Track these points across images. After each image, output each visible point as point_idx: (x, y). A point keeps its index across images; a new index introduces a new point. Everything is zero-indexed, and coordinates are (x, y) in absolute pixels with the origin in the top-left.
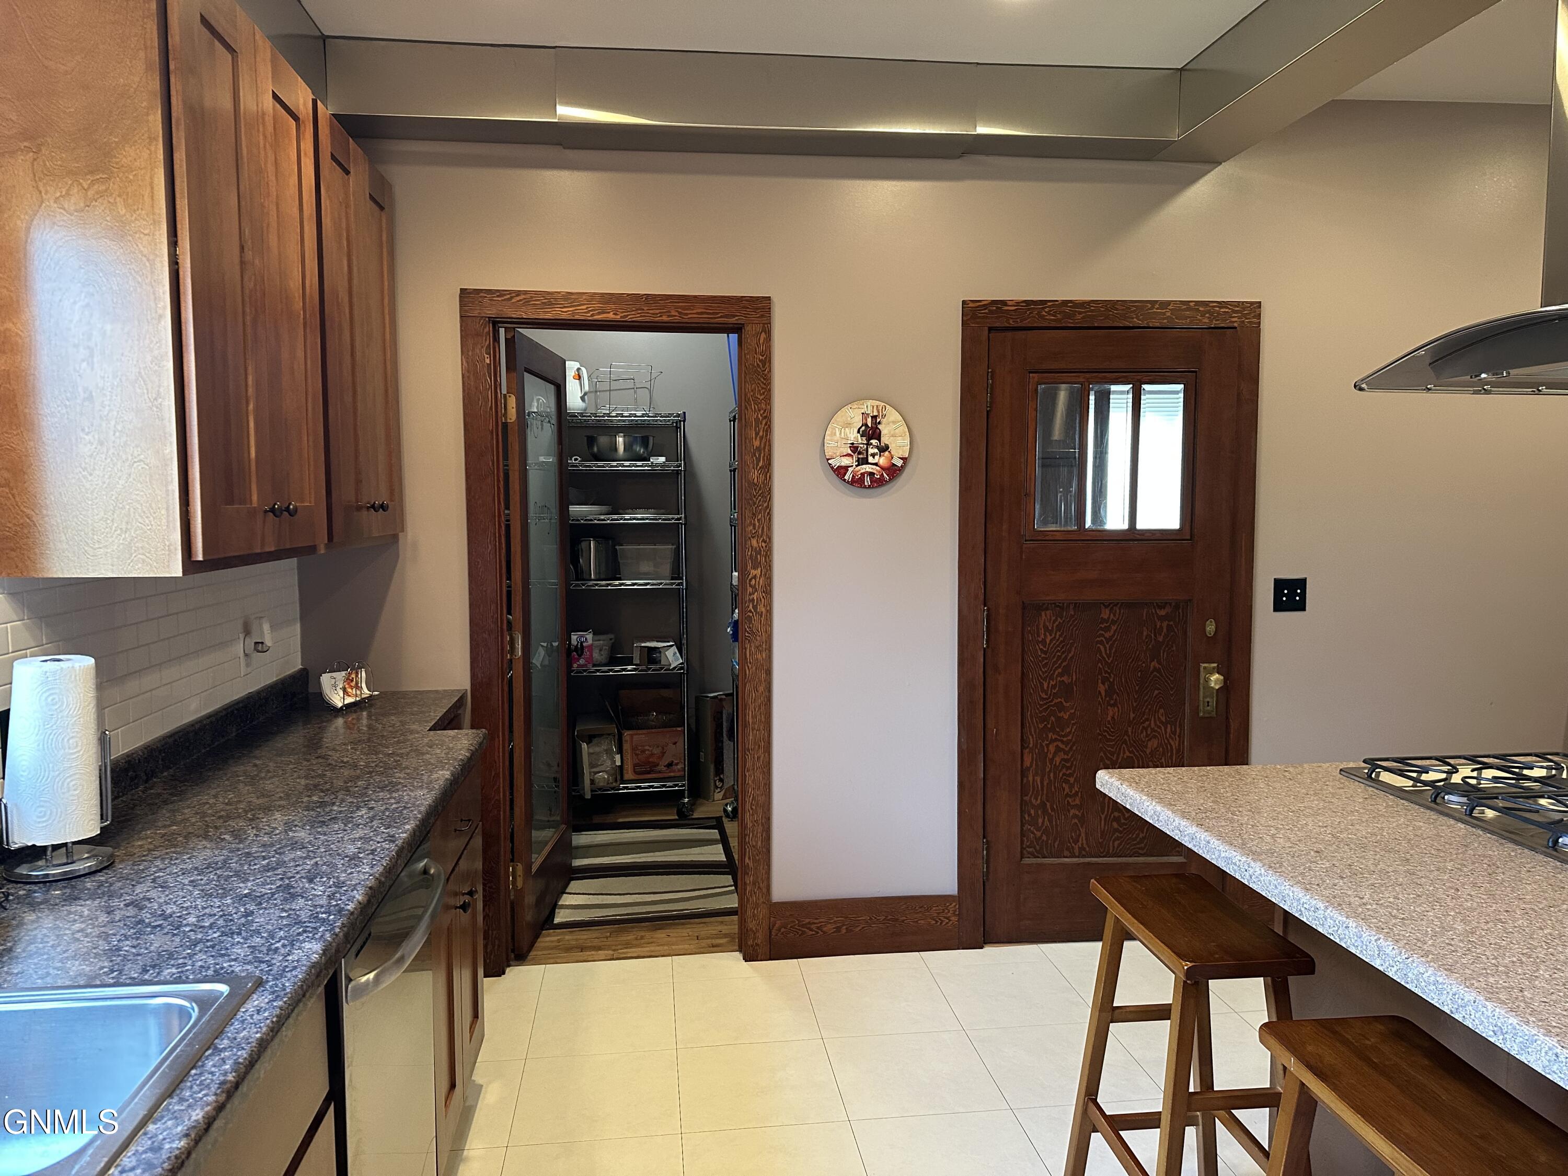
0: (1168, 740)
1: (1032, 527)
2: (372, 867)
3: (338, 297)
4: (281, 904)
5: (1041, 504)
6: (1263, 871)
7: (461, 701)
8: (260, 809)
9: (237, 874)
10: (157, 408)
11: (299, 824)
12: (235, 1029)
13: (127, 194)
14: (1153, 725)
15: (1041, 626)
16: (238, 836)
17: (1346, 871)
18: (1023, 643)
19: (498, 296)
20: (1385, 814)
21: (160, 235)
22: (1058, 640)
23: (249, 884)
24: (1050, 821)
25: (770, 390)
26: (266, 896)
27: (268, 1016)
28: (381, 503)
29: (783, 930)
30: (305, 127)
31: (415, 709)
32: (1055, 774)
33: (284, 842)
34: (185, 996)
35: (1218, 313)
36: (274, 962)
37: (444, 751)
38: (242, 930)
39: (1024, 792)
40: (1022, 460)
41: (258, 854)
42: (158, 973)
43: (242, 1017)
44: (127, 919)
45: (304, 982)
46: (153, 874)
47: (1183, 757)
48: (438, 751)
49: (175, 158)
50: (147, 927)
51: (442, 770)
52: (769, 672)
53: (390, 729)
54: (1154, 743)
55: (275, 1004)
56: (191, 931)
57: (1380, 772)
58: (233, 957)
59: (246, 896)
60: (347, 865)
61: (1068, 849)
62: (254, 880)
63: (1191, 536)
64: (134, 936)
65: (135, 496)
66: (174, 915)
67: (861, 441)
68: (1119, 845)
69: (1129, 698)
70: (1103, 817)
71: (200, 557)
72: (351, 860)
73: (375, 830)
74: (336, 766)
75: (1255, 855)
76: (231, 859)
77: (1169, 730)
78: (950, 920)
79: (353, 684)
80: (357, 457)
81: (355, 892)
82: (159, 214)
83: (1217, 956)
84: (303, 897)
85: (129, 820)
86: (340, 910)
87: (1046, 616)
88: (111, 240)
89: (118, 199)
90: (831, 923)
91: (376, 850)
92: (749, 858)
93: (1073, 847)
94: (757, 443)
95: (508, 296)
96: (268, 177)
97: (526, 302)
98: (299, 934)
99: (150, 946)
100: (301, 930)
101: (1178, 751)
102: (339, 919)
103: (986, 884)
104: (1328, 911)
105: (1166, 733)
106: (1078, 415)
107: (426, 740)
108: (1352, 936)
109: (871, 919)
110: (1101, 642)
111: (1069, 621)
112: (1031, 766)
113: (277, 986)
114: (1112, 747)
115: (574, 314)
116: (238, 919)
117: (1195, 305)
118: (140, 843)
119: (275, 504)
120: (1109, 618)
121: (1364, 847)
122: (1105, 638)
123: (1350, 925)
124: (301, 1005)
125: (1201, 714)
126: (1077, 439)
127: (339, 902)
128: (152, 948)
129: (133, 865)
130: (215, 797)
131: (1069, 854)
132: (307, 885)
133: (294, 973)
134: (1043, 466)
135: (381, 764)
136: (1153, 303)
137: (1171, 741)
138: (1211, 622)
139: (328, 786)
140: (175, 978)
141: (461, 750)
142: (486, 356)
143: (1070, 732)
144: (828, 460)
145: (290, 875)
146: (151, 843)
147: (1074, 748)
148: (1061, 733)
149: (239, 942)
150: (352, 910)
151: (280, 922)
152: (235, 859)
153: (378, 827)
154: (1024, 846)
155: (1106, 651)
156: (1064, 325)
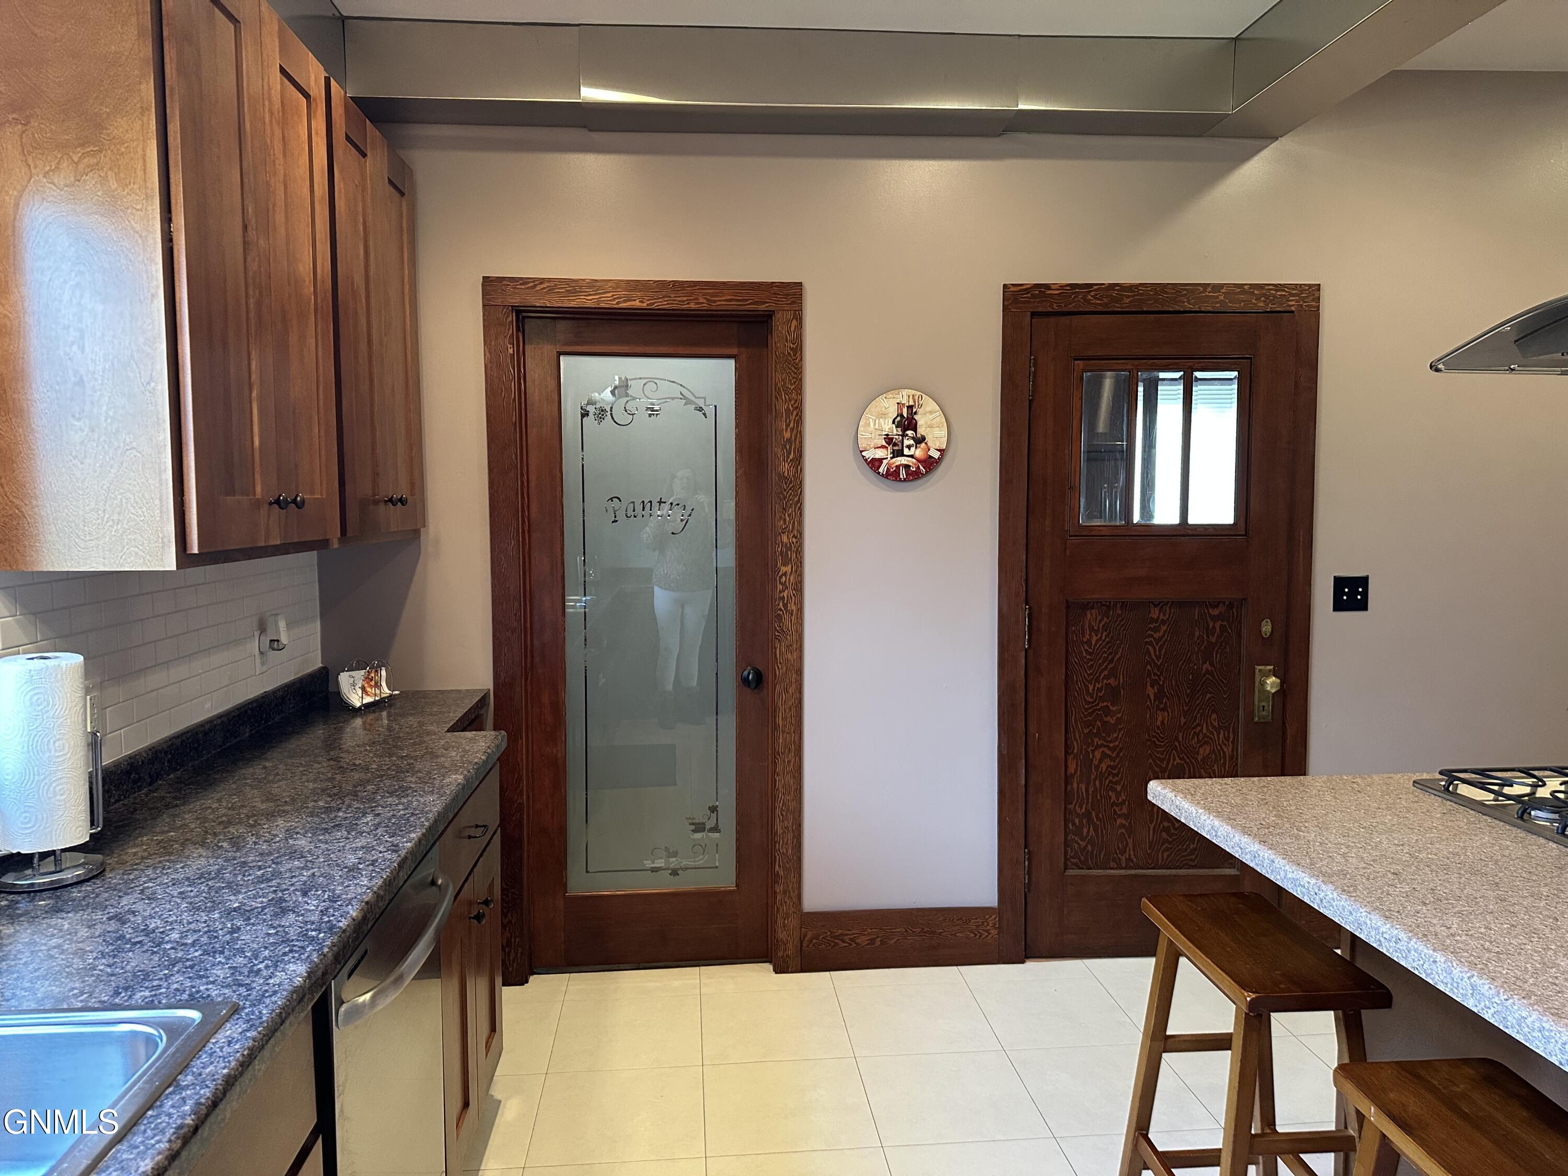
0: (1221, 747)
1: (1077, 522)
2: (371, 880)
3: (353, 283)
4: (271, 920)
5: (1086, 498)
6: (1335, 895)
7: (483, 701)
8: (262, 815)
9: (229, 885)
10: (150, 393)
11: (301, 832)
12: (202, 1063)
13: (119, 168)
14: (1205, 731)
15: (1087, 626)
16: (237, 844)
17: (1429, 896)
18: (1067, 644)
19: (521, 284)
20: (1466, 831)
21: (153, 210)
22: (1104, 641)
23: (241, 897)
24: (1096, 830)
25: (801, 380)
26: (256, 911)
27: (239, 1048)
28: (399, 497)
29: (814, 941)
30: (317, 106)
31: (435, 710)
32: (1101, 781)
33: (283, 851)
34: (154, 1023)
35: (1275, 297)
36: (254, 985)
37: (459, 754)
38: (225, 948)
39: (1067, 801)
40: (1067, 452)
41: (254, 864)
42: (130, 997)
43: (211, 1048)
44: (107, 934)
45: (283, 1009)
46: (142, 885)
47: (1237, 764)
48: (454, 754)
49: (168, 129)
50: (126, 943)
51: (455, 775)
52: (800, 672)
53: (407, 730)
54: (1205, 751)
55: (248, 1034)
56: (172, 948)
57: (1457, 784)
58: (211, 979)
59: (235, 910)
60: (345, 877)
61: (1114, 860)
62: (245, 893)
63: (1246, 532)
64: (111, 954)
65: (128, 486)
66: (157, 931)
67: (895, 432)
68: (1168, 856)
69: (1180, 703)
70: (1152, 827)
71: (196, 551)
72: (350, 871)
73: (379, 839)
74: (348, 768)
75: (1327, 877)
76: (226, 869)
77: (1221, 736)
78: (989, 934)
79: (373, 683)
80: (374, 449)
81: (350, 907)
82: (152, 189)
83: (1282, 986)
84: (294, 912)
85: (127, 825)
86: (332, 928)
87: (1091, 615)
88: (102, 215)
89: (109, 172)
90: (865, 935)
91: (377, 861)
92: (780, 866)
93: (1119, 858)
94: (787, 435)
95: (532, 284)
96: (274, 154)
97: (551, 290)
98: (285, 954)
99: (126, 965)
100: (287, 949)
101: (1231, 758)
102: (329, 938)
103: (1028, 896)
104: (1412, 943)
105: (1219, 738)
106: (1126, 405)
107: (442, 742)
108: (1440, 971)
109: (906, 931)
110: (1150, 643)
111: (1116, 621)
112: (1075, 773)
113: (253, 1013)
114: (1162, 753)
115: (599, 302)
116: (223, 936)
117: (1250, 288)
118: (134, 850)
119: (280, 496)
120: (1158, 618)
121: (1447, 868)
122: (1155, 639)
123: (1438, 960)
124: (278, 1034)
125: (1256, 719)
126: (1125, 429)
127: (332, 918)
128: (128, 968)
129: (123, 874)
130: (219, 800)
131: (1115, 866)
132: (300, 899)
133: (273, 999)
134: (1088, 460)
135: (393, 768)
136: (1205, 286)
137: (1223, 747)
138: (1267, 622)
139: (335, 791)
140: (147, 1003)
141: (477, 752)
142: (509, 346)
143: (1117, 738)
144: (861, 452)
145: (284, 887)
146: (145, 850)
147: (1121, 754)
148: (1107, 738)
149: (220, 962)
150: (344, 928)
151: (266, 939)
152: (230, 869)
153: (382, 835)
154: (1068, 857)
155: (1155, 651)
156: (1111, 309)
